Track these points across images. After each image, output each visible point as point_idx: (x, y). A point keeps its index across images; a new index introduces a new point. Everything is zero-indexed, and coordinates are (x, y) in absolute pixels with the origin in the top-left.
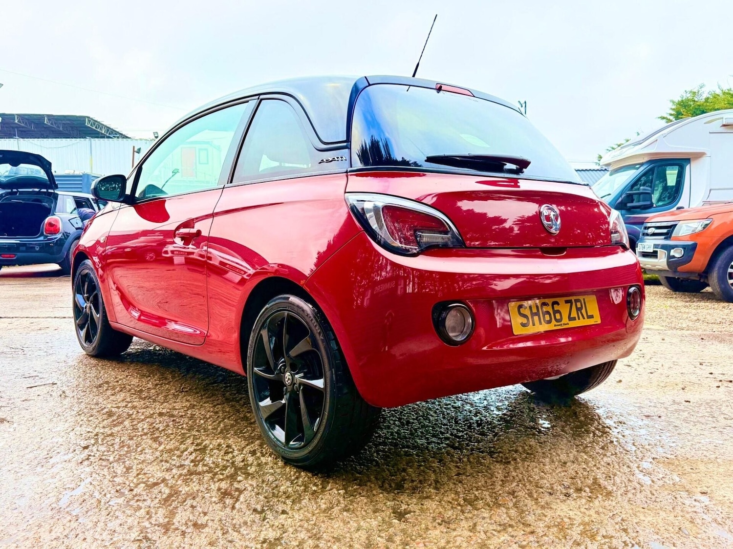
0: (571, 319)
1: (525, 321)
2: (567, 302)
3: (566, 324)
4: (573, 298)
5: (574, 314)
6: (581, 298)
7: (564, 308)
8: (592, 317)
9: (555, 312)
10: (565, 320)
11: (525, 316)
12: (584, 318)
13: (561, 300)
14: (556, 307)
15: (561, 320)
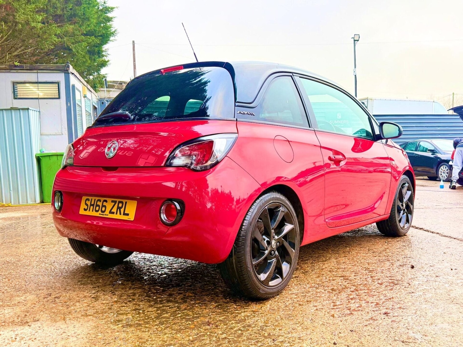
0: (111, 212)
1: (86, 207)
2: (112, 201)
3: (106, 215)
4: (118, 200)
5: (114, 210)
6: (124, 201)
7: (109, 205)
8: (128, 215)
9: (103, 206)
10: (107, 212)
11: (87, 205)
12: (120, 214)
13: (109, 200)
14: (105, 204)
15: (104, 212)
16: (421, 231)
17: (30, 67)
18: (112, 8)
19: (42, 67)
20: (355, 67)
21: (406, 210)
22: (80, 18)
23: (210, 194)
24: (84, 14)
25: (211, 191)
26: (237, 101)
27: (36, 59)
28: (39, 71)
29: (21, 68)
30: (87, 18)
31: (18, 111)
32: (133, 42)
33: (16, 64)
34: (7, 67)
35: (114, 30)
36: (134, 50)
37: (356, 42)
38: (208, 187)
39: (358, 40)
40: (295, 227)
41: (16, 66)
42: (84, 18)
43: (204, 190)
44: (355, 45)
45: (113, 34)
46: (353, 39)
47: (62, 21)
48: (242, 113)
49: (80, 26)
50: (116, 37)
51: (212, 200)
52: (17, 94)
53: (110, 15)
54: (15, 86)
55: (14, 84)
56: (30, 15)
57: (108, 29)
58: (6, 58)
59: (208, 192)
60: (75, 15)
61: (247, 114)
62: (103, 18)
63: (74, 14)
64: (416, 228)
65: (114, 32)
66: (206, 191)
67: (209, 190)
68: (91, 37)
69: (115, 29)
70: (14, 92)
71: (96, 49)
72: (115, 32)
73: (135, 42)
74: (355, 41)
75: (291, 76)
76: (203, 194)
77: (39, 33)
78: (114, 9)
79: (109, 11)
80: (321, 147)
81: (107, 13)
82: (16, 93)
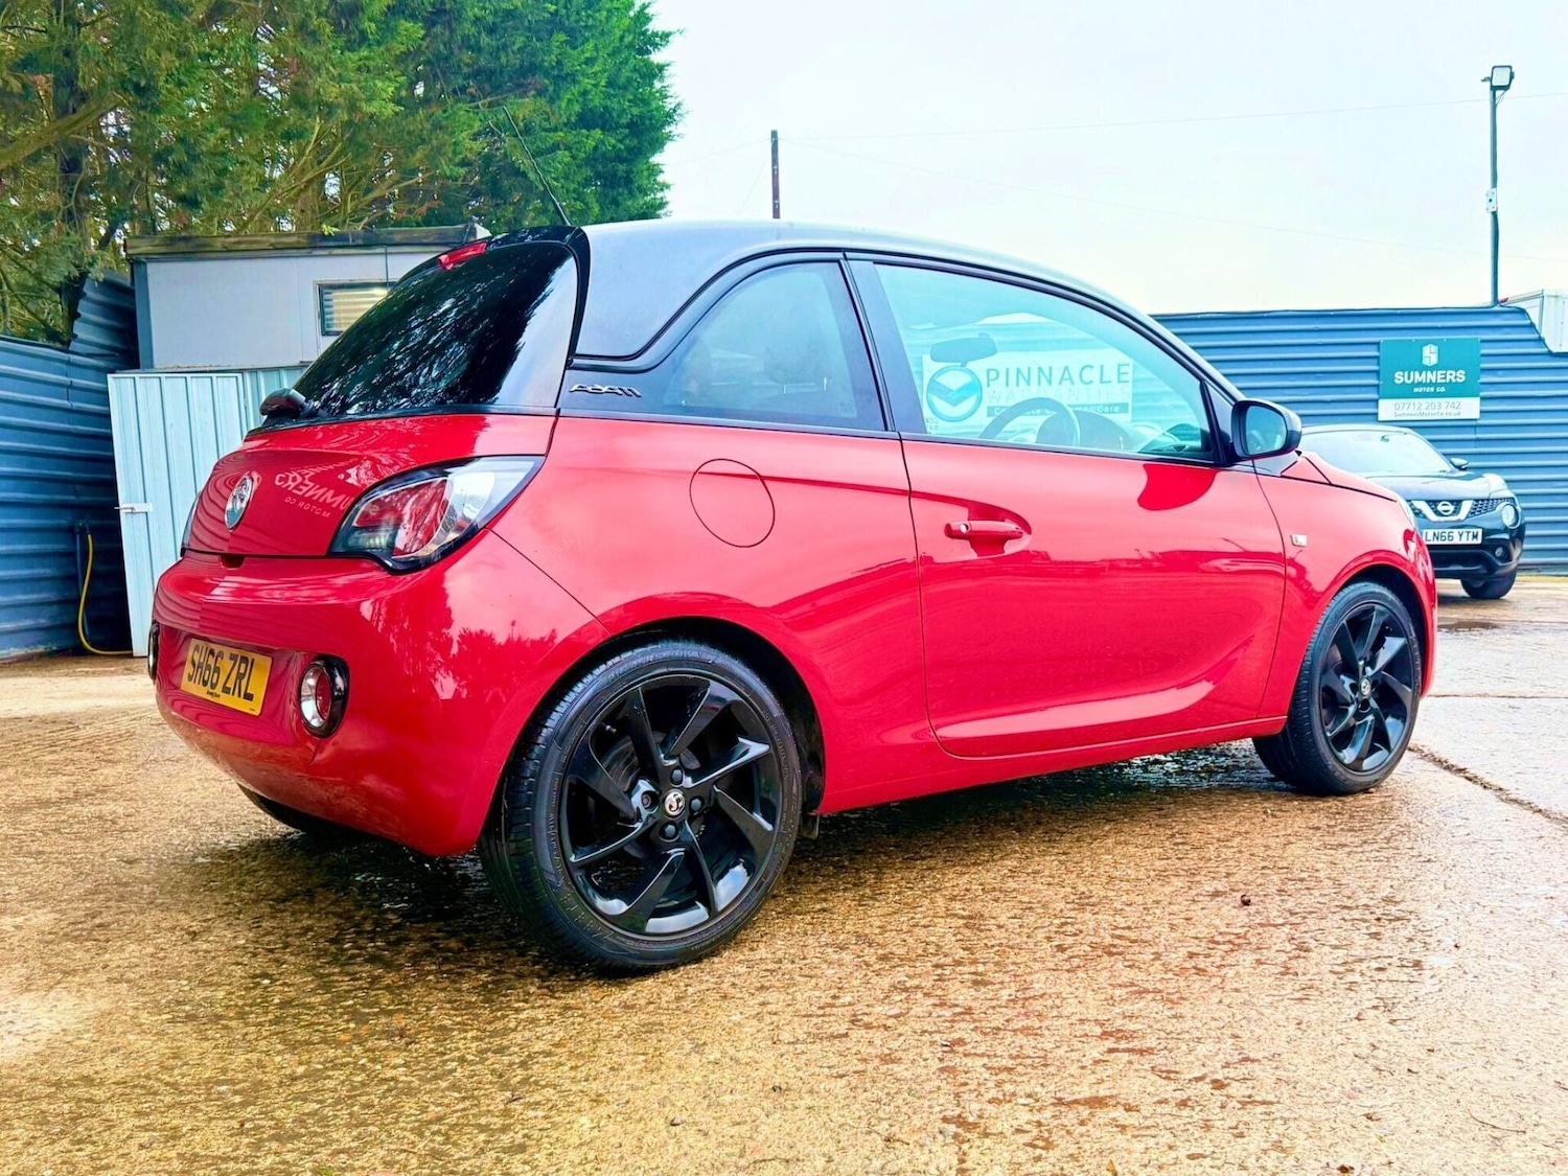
16: (1460, 780)
17: (364, 239)
18: (666, 36)
19: (397, 238)
20: (1494, 183)
21: (1373, 704)
22: (547, 74)
23: (455, 650)
24: (559, 63)
25: (461, 636)
26: (578, 351)
27: (429, 209)
28: (390, 250)
29: (341, 243)
30: (567, 75)
31: (275, 374)
32: (774, 134)
33: (327, 229)
34: (302, 240)
35: (673, 106)
36: (775, 161)
37: (1498, 93)
38: (449, 623)
39: (1506, 88)
40: (776, 749)
41: (323, 237)
42: (559, 76)
43: (430, 634)
44: (1494, 107)
45: (669, 117)
46: (1488, 83)
47: (496, 89)
48: (589, 389)
49: (552, 101)
50: (680, 125)
51: (456, 667)
52: (331, 319)
53: (656, 57)
54: (326, 297)
55: (325, 289)
56: (359, 82)
57: (649, 104)
58: (345, 210)
59: (450, 640)
60: (533, 69)
61: (611, 392)
62: (635, 70)
63: (532, 64)
64: (1449, 768)
65: (675, 111)
66: (441, 635)
67: (454, 632)
68: (593, 132)
69: (677, 101)
70: (322, 315)
71: (622, 167)
72: (678, 112)
73: (779, 135)
74: (1494, 89)
75: (838, 261)
76: (429, 646)
77: (422, 130)
78: (671, 38)
79: (656, 46)
80: (910, 494)
81: (649, 52)
82: (327, 317)
